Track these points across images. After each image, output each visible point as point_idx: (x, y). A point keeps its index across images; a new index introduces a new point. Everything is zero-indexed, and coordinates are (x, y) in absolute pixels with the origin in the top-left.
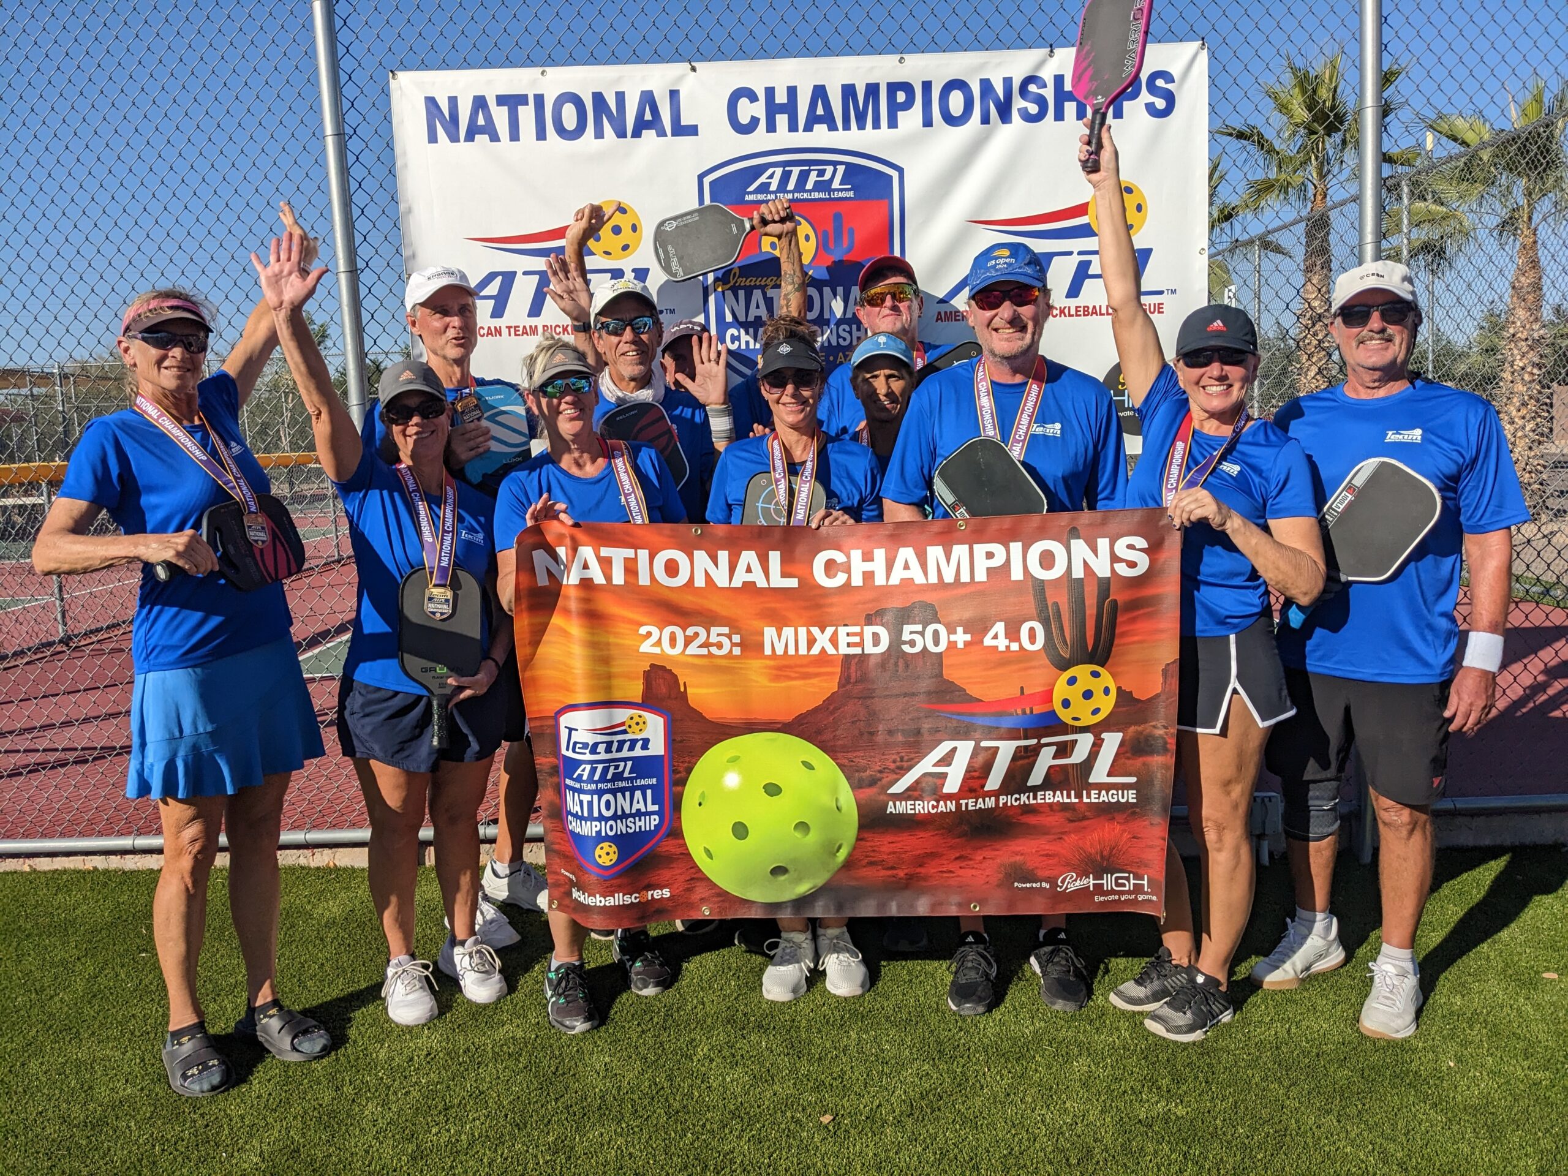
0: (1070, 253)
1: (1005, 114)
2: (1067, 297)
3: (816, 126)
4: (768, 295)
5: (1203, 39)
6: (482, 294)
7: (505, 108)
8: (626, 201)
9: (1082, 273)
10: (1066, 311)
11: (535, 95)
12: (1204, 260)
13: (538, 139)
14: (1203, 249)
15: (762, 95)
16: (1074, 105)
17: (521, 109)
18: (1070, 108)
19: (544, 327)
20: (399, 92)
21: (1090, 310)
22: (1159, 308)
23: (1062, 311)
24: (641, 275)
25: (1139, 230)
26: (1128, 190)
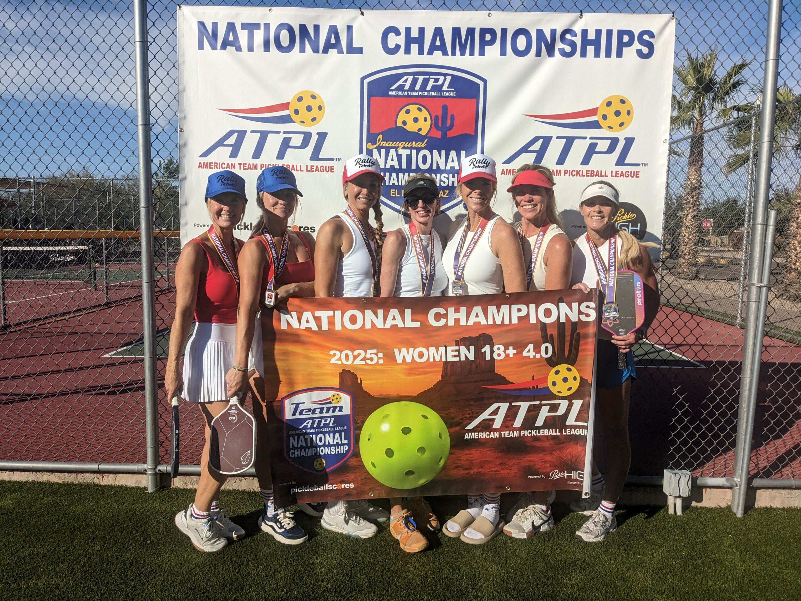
0: (585, 138)
1: (550, 53)
2: (582, 164)
3: (435, 52)
4: (399, 153)
5: (673, 13)
6: (225, 143)
7: (246, 31)
8: (316, 92)
9: (592, 150)
10: (581, 173)
11: (265, 24)
12: (666, 147)
13: (265, 51)
14: (666, 140)
15: (403, 32)
16: (592, 48)
17: (256, 32)
18: (591, 49)
19: (261, 165)
20: (183, 18)
21: (595, 173)
22: (637, 174)
23: (578, 173)
24: (322, 136)
25: (628, 126)
26: (623, 102)
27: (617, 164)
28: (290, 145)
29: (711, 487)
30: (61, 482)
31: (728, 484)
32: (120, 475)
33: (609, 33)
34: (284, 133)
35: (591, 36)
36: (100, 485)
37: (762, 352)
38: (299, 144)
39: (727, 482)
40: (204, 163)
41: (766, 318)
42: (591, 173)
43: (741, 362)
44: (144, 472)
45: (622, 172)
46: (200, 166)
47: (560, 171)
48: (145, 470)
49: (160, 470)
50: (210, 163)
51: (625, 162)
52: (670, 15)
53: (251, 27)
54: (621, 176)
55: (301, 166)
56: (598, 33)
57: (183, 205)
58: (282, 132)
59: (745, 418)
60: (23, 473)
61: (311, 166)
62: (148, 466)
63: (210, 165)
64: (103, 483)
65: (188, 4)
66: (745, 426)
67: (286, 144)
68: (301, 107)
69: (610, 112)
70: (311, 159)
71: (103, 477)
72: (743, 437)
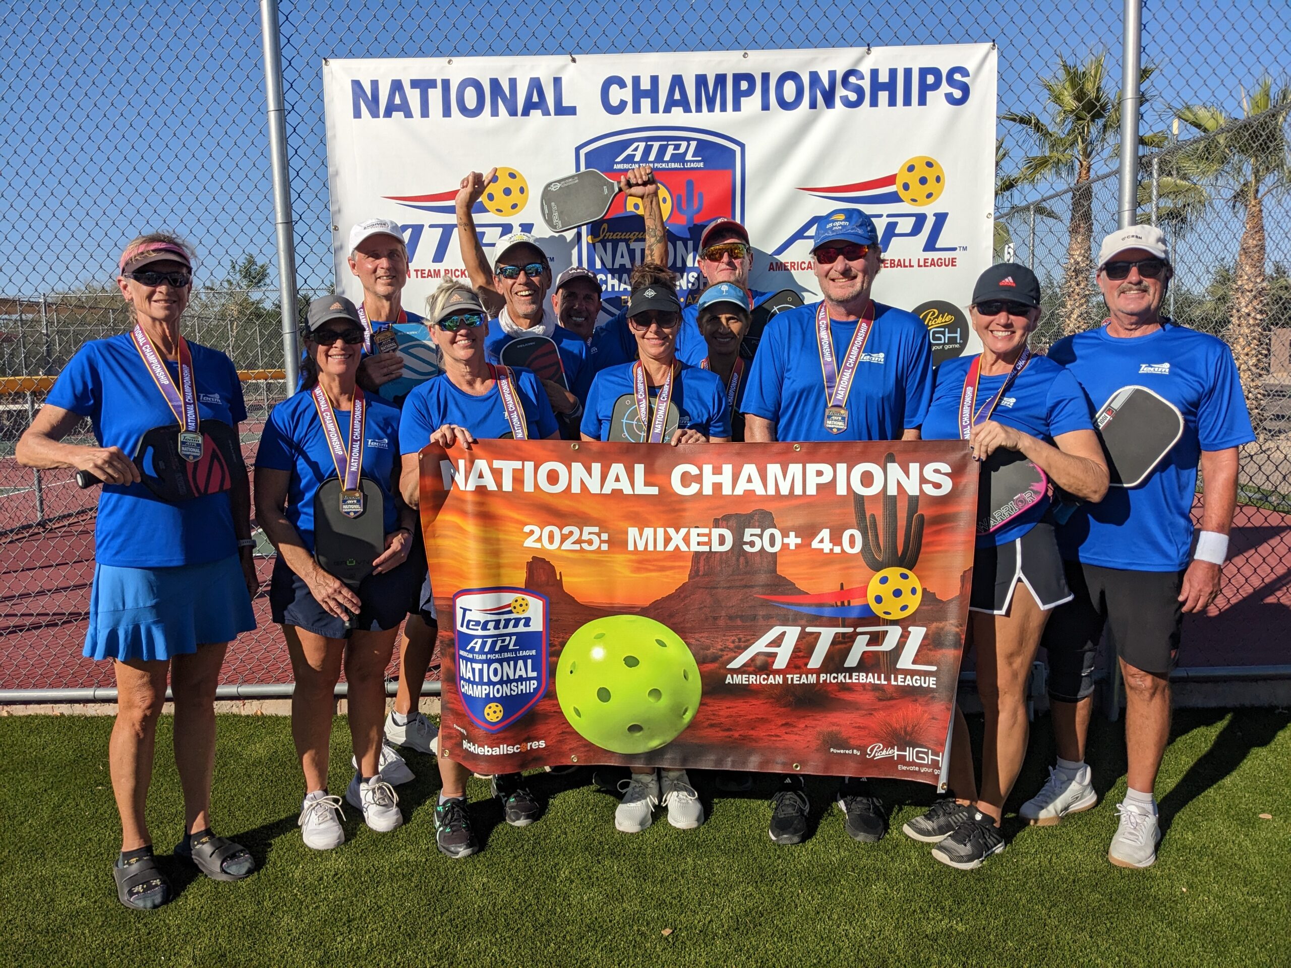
0: (881, 216)
1: (829, 101)
3: (673, 109)
4: (632, 247)
8: (516, 168)
9: (890, 232)
11: (443, 80)
12: (990, 222)
13: (444, 116)
14: (990, 214)
15: (629, 83)
16: (887, 93)
18: (883, 96)
20: (330, 76)
21: (897, 263)
22: (953, 262)
24: (527, 229)
25: (938, 197)
26: (929, 164)
27: (926, 249)
28: (484, 241)
32: (266, 701)
33: (908, 72)
35: (884, 78)
36: (241, 716)
42: (892, 263)
45: (933, 260)
51: (937, 246)
52: (989, 45)
53: (423, 85)
54: (931, 264)
56: (893, 73)
64: (243, 713)
65: (337, 56)
68: (497, 189)
69: (913, 179)
71: (244, 704)
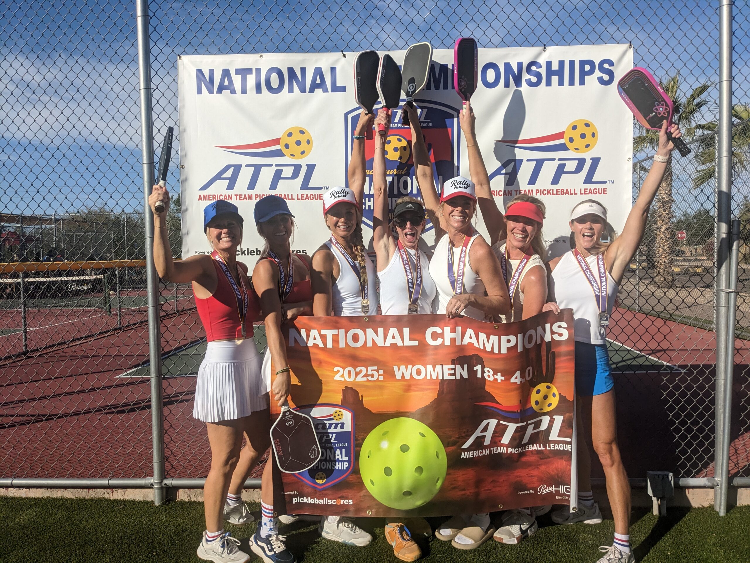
0: (554, 160)
1: (518, 82)
2: (552, 184)
6: (222, 177)
7: (240, 76)
8: (304, 127)
9: (560, 171)
10: (551, 192)
11: (256, 69)
12: (630, 164)
13: (257, 93)
14: (630, 158)
16: (557, 77)
17: (248, 76)
18: (555, 79)
19: (256, 195)
20: (182, 67)
21: (565, 192)
22: (604, 191)
23: (549, 192)
24: (311, 168)
25: (593, 147)
26: (587, 125)
27: (585, 182)
28: (282, 176)
29: (693, 487)
30: (73, 497)
31: (709, 484)
32: (128, 490)
33: (572, 63)
34: (276, 165)
35: (555, 67)
36: (110, 500)
37: (734, 355)
38: (290, 176)
39: (708, 481)
40: (204, 196)
41: (737, 322)
42: (561, 192)
43: (715, 365)
44: (151, 486)
45: (590, 189)
46: (200, 198)
47: (532, 190)
48: (152, 485)
49: (165, 484)
50: (209, 195)
51: (593, 180)
52: (627, 45)
53: (244, 72)
54: (589, 193)
55: (292, 195)
56: (561, 63)
57: (185, 234)
58: (274, 165)
59: (722, 419)
60: (39, 489)
61: (302, 195)
62: (155, 480)
63: (209, 197)
64: (112, 498)
65: (187, 54)
66: (722, 427)
67: (278, 176)
68: (291, 141)
69: (576, 135)
70: (301, 189)
71: (113, 492)
72: (722, 437)
